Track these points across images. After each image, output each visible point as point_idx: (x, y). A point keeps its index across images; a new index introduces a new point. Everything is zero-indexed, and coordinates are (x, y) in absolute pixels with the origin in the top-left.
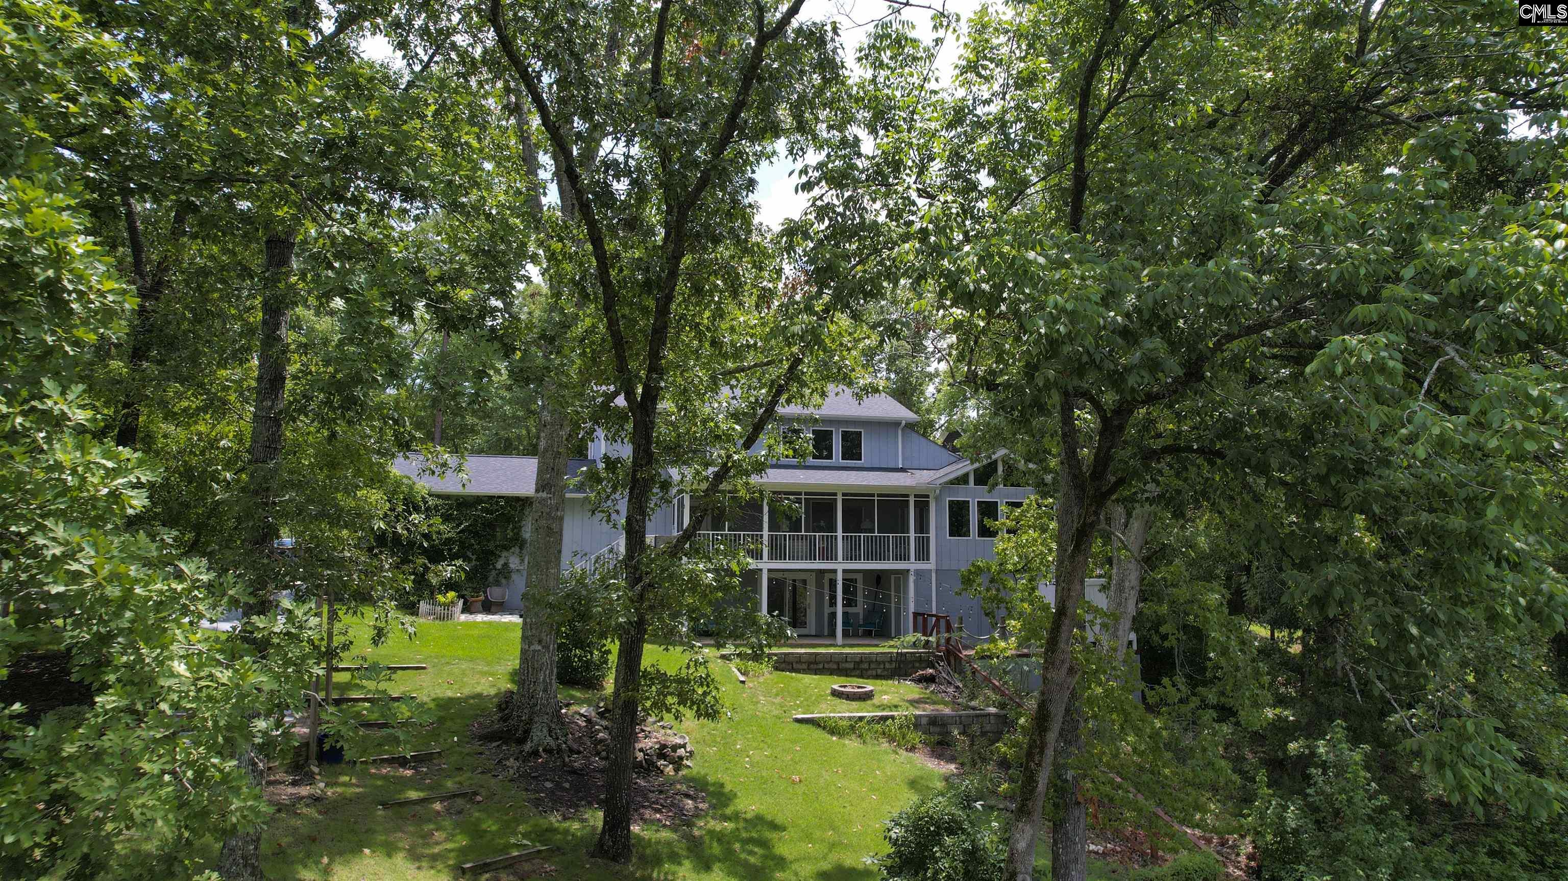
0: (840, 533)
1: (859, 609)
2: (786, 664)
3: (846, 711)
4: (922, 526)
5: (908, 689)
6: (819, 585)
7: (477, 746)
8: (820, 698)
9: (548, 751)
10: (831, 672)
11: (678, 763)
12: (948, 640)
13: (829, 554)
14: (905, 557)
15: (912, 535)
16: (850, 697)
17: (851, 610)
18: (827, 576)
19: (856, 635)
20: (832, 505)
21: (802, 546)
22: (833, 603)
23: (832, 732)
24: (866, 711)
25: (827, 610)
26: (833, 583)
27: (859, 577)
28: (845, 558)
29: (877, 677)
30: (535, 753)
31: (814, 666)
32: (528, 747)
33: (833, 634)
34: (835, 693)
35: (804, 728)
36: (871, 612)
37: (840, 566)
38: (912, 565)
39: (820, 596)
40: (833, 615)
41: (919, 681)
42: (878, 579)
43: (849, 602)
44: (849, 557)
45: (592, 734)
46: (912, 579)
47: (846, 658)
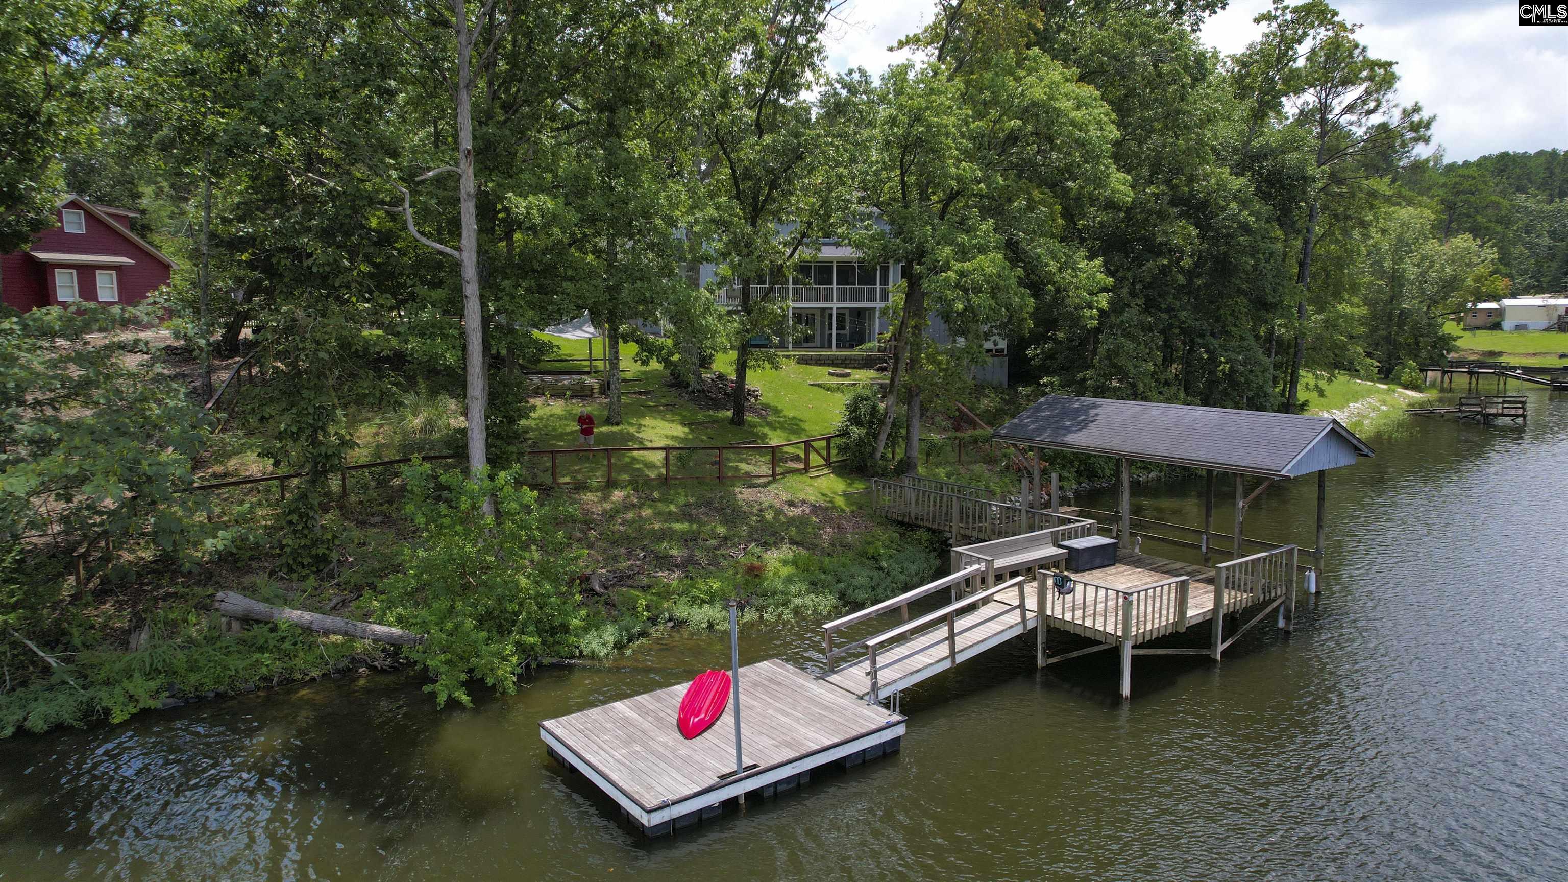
0: (835, 286)
1: (847, 331)
2: (803, 361)
3: (835, 381)
4: (885, 281)
5: (872, 373)
6: (822, 316)
7: (666, 389)
8: (823, 375)
9: (699, 391)
10: (829, 365)
11: (756, 397)
12: (896, 347)
13: (828, 298)
14: (874, 300)
15: (878, 286)
16: (837, 375)
17: (842, 332)
18: (827, 312)
19: (844, 347)
20: (830, 268)
21: (812, 294)
22: (831, 328)
23: (828, 390)
24: (846, 381)
25: (827, 332)
26: (831, 315)
27: (847, 313)
28: (838, 300)
29: (855, 368)
30: (693, 392)
31: (819, 362)
32: (690, 389)
33: (830, 346)
34: (830, 374)
35: (816, 388)
36: (853, 334)
37: (835, 305)
38: (878, 305)
39: (823, 323)
40: (831, 335)
41: (878, 370)
42: (859, 313)
43: (840, 327)
44: (840, 299)
45: (716, 385)
46: (877, 314)
47: (837, 358)
